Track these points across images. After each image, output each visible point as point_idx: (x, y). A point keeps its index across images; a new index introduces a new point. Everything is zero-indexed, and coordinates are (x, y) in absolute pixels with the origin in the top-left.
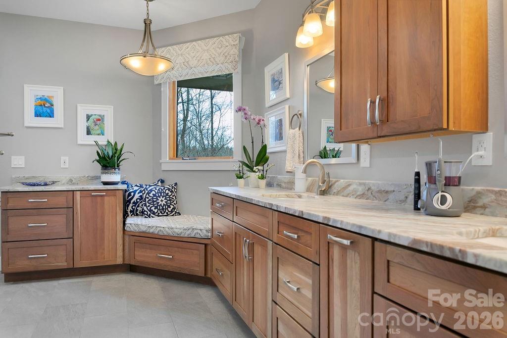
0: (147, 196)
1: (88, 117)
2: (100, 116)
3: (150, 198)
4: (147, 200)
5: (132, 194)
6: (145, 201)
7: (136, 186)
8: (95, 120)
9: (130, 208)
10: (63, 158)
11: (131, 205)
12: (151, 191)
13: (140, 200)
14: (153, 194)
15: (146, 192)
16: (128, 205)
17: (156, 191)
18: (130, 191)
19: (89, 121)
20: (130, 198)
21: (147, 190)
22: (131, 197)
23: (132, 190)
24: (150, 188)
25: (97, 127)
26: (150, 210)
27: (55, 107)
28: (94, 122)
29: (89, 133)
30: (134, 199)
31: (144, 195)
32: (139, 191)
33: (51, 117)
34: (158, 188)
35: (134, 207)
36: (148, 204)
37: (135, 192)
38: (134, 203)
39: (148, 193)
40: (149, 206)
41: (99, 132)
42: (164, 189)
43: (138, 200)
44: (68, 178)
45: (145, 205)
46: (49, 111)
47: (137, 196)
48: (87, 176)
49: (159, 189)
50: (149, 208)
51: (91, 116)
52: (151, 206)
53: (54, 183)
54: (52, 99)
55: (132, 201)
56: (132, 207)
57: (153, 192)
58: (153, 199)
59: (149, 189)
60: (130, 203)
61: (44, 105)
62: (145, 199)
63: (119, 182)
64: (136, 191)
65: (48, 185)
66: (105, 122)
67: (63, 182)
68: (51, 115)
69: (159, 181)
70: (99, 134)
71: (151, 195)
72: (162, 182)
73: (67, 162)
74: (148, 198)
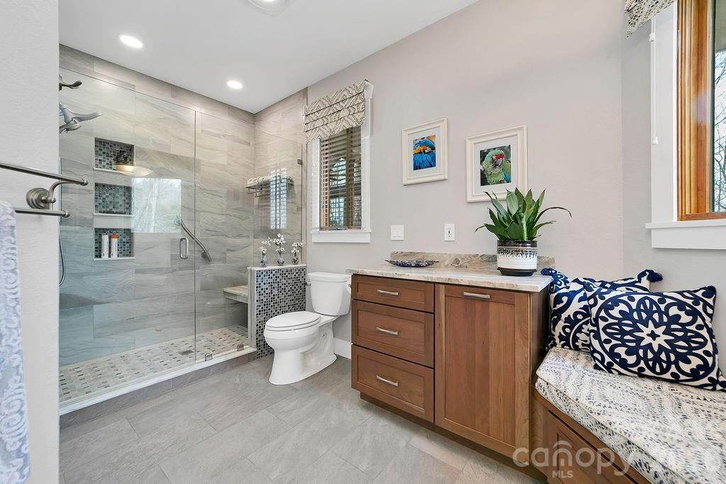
0: (603, 314)
1: (483, 155)
2: (502, 148)
3: (611, 321)
4: (602, 324)
5: (565, 299)
6: (596, 325)
7: (576, 281)
8: (494, 157)
9: (559, 329)
10: (447, 226)
11: (561, 324)
12: (616, 301)
13: (585, 316)
14: (621, 312)
15: (600, 302)
16: (555, 323)
17: (634, 305)
18: (560, 292)
19: (484, 162)
20: (559, 306)
21: (602, 298)
22: (561, 305)
23: (565, 290)
24: (613, 294)
25: (498, 169)
26: (612, 353)
27: (437, 152)
28: (493, 160)
29: (484, 181)
30: (570, 312)
31: (594, 311)
32: (581, 294)
33: (432, 166)
34: (638, 298)
35: (568, 330)
36: (604, 337)
37: (571, 296)
38: (567, 320)
39: (606, 307)
40: (607, 341)
41: (501, 177)
42: (662, 301)
43: (580, 317)
44: (453, 257)
45: (597, 336)
46: (429, 157)
47: (576, 306)
48: (480, 254)
49: (642, 301)
50: (607, 347)
51: (487, 153)
52: (614, 342)
53: (429, 265)
54: (434, 141)
55: (564, 316)
56: (564, 328)
57: (623, 307)
58: (620, 324)
59: (607, 297)
60: (559, 318)
61: (424, 152)
62: (596, 320)
63: (535, 271)
64: (575, 293)
65: (420, 267)
66: (512, 158)
67: (446, 263)
68: (432, 164)
69: (643, 274)
70: (501, 182)
71: (615, 312)
72: (655, 277)
73: (453, 232)
74: (604, 319)
